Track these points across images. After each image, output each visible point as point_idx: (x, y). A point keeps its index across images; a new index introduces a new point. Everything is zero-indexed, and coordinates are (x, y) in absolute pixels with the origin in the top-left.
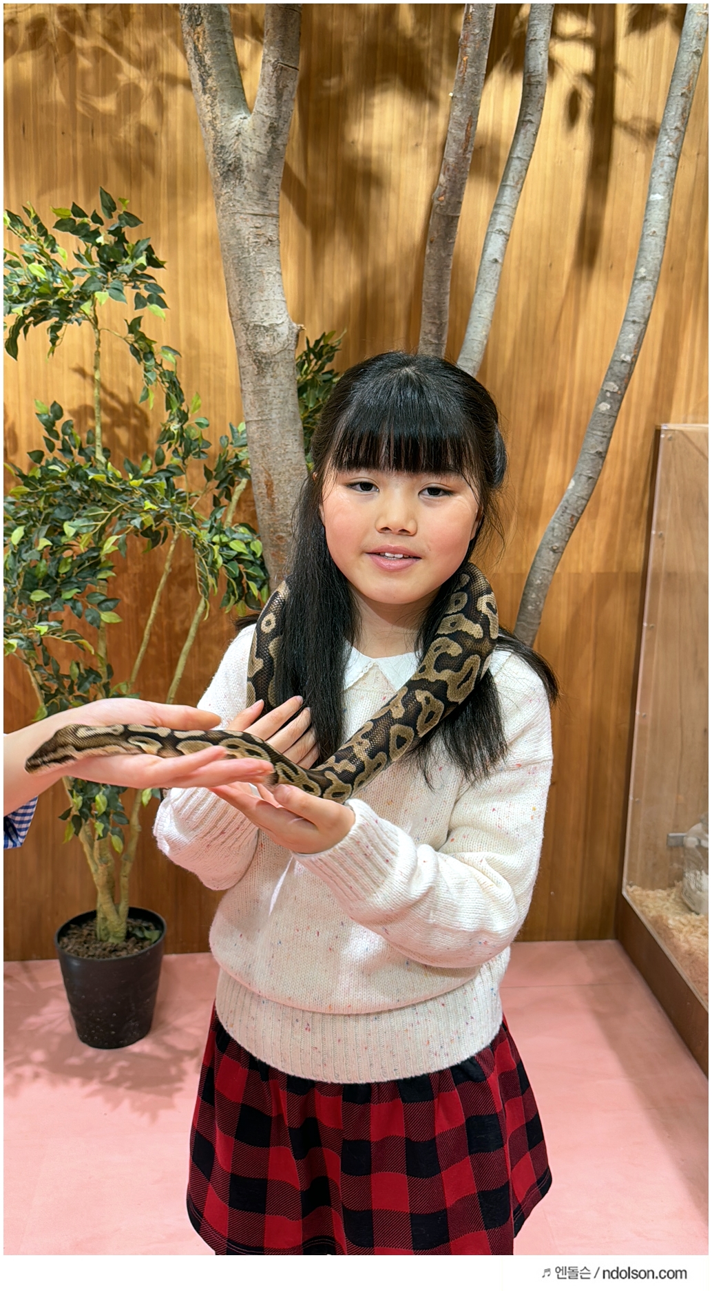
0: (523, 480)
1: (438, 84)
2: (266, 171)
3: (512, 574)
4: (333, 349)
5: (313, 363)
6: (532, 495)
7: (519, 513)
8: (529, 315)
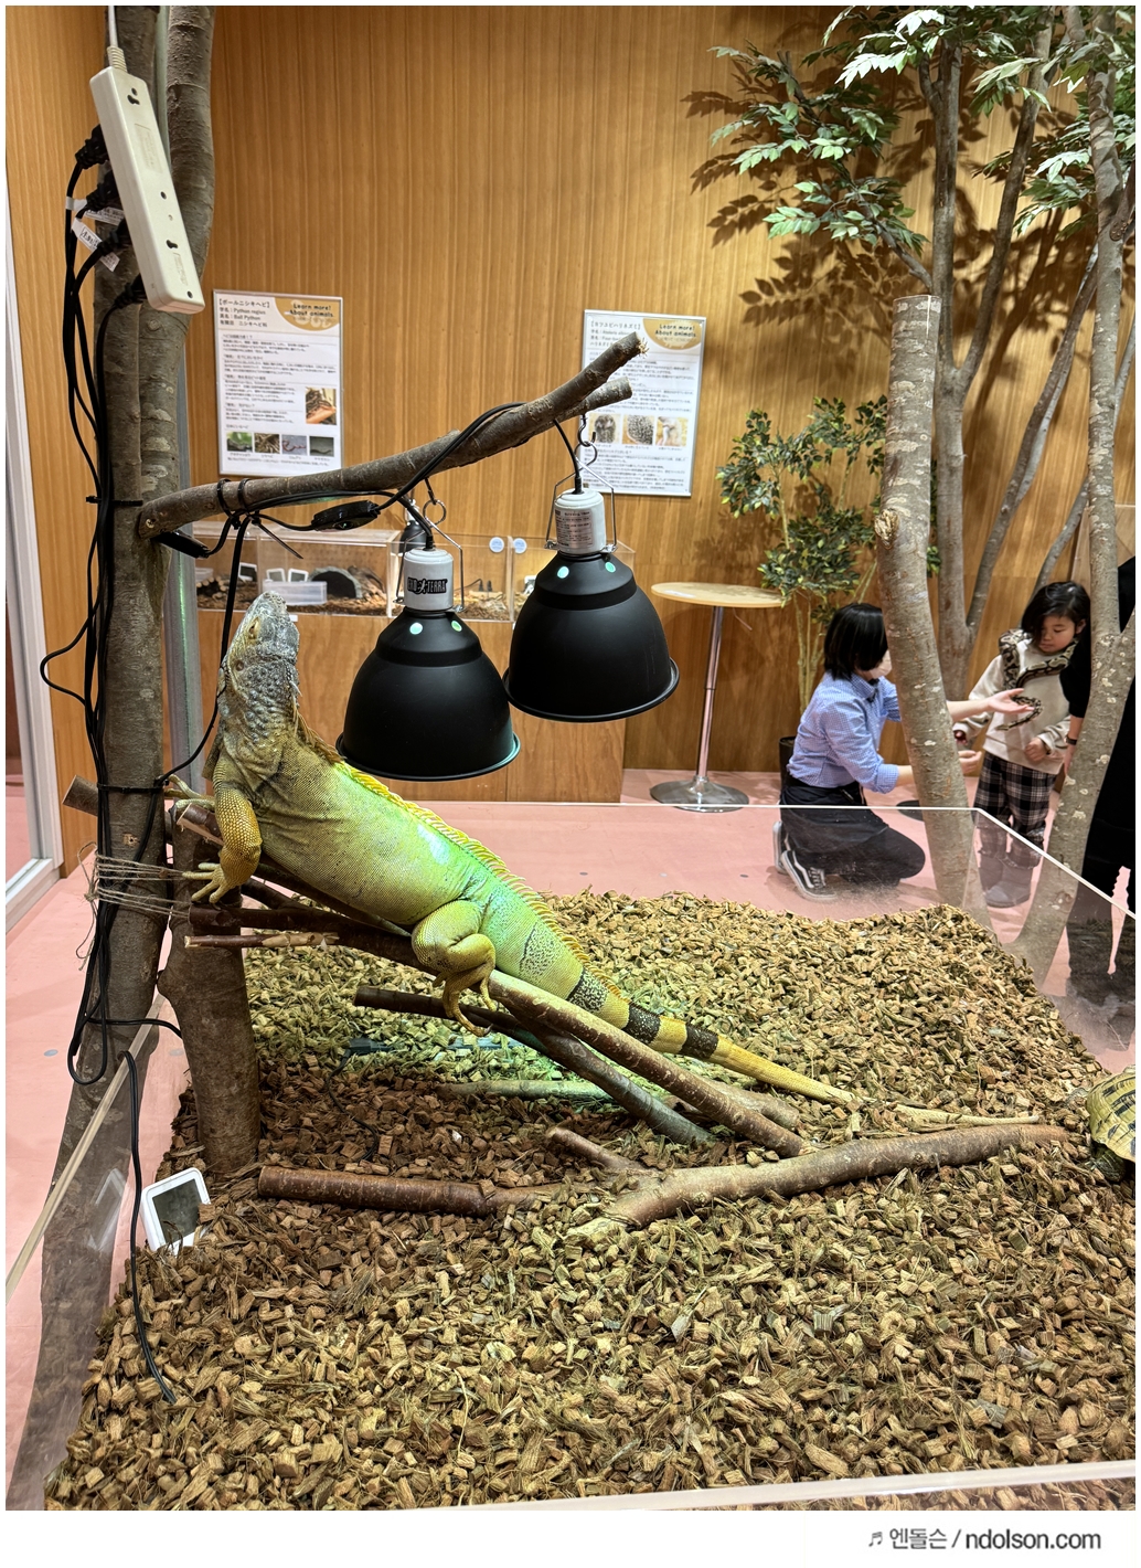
6: (1016, 535)
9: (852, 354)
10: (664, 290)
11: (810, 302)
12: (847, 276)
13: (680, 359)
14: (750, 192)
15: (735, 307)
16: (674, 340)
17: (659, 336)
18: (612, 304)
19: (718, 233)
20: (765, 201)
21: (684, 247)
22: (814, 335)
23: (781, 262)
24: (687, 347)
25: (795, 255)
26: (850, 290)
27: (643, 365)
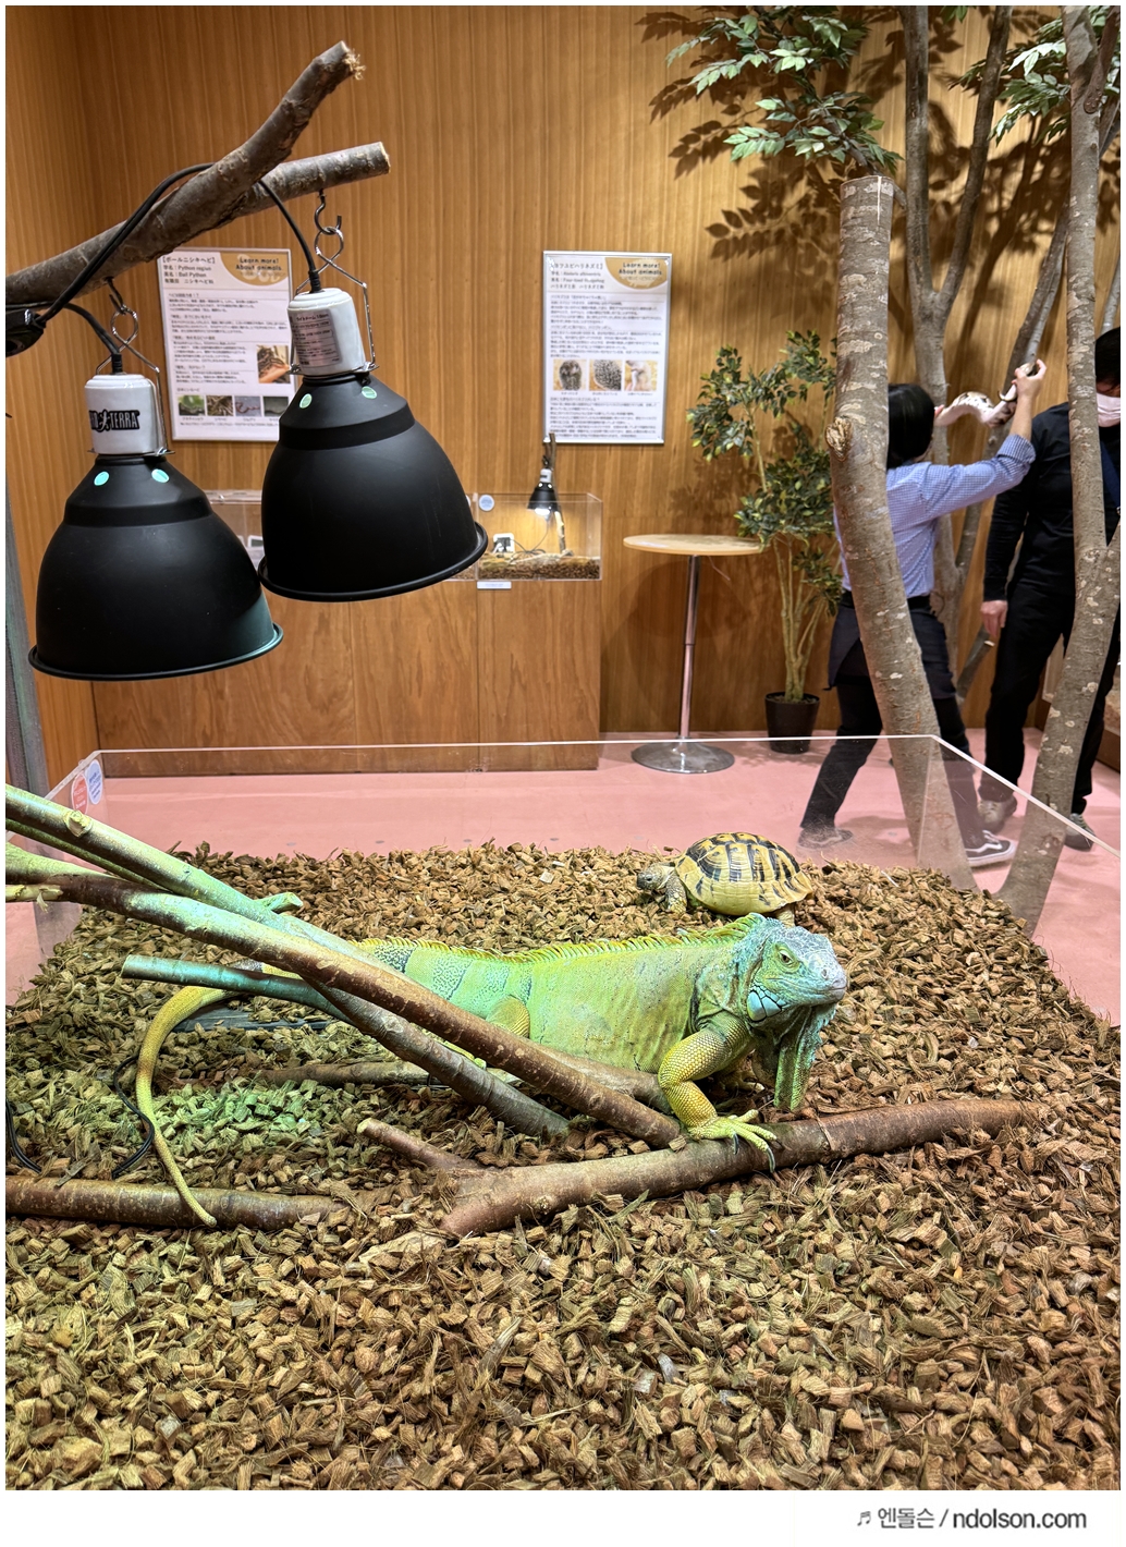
9: (827, 287)
10: (626, 226)
11: (781, 233)
12: (819, 203)
13: (646, 299)
14: (712, 118)
15: (702, 242)
16: (638, 279)
17: (623, 275)
18: (572, 243)
19: (680, 163)
20: (729, 127)
21: (645, 179)
22: (786, 268)
23: (749, 191)
24: (652, 286)
25: (763, 183)
26: (823, 218)
27: (608, 306)
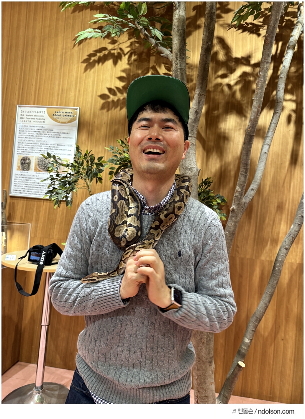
0: (272, 229)
1: (247, 112)
2: (193, 124)
3: (268, 261)
4: (210, 182)
5: (204, 186)
6: (275, 234)
7: (271, 240)
8: (274, 178)
10: (58, 94)
13: (65, 128)
14: (103, 46)
15: (96, 103)
16: (62, 119)
17: (54, 117)
18: (32, 102)
19: (87, 66)
20: (112, 50)
21: (69, 73)
23: (121, 79)
24: (69, 122)
25: (128, 75)
27: (46, 131)
